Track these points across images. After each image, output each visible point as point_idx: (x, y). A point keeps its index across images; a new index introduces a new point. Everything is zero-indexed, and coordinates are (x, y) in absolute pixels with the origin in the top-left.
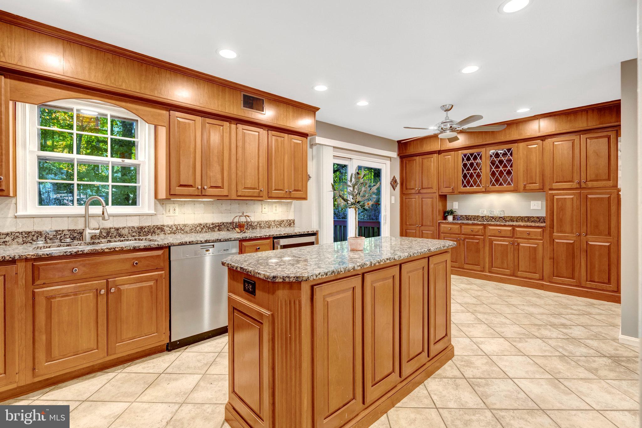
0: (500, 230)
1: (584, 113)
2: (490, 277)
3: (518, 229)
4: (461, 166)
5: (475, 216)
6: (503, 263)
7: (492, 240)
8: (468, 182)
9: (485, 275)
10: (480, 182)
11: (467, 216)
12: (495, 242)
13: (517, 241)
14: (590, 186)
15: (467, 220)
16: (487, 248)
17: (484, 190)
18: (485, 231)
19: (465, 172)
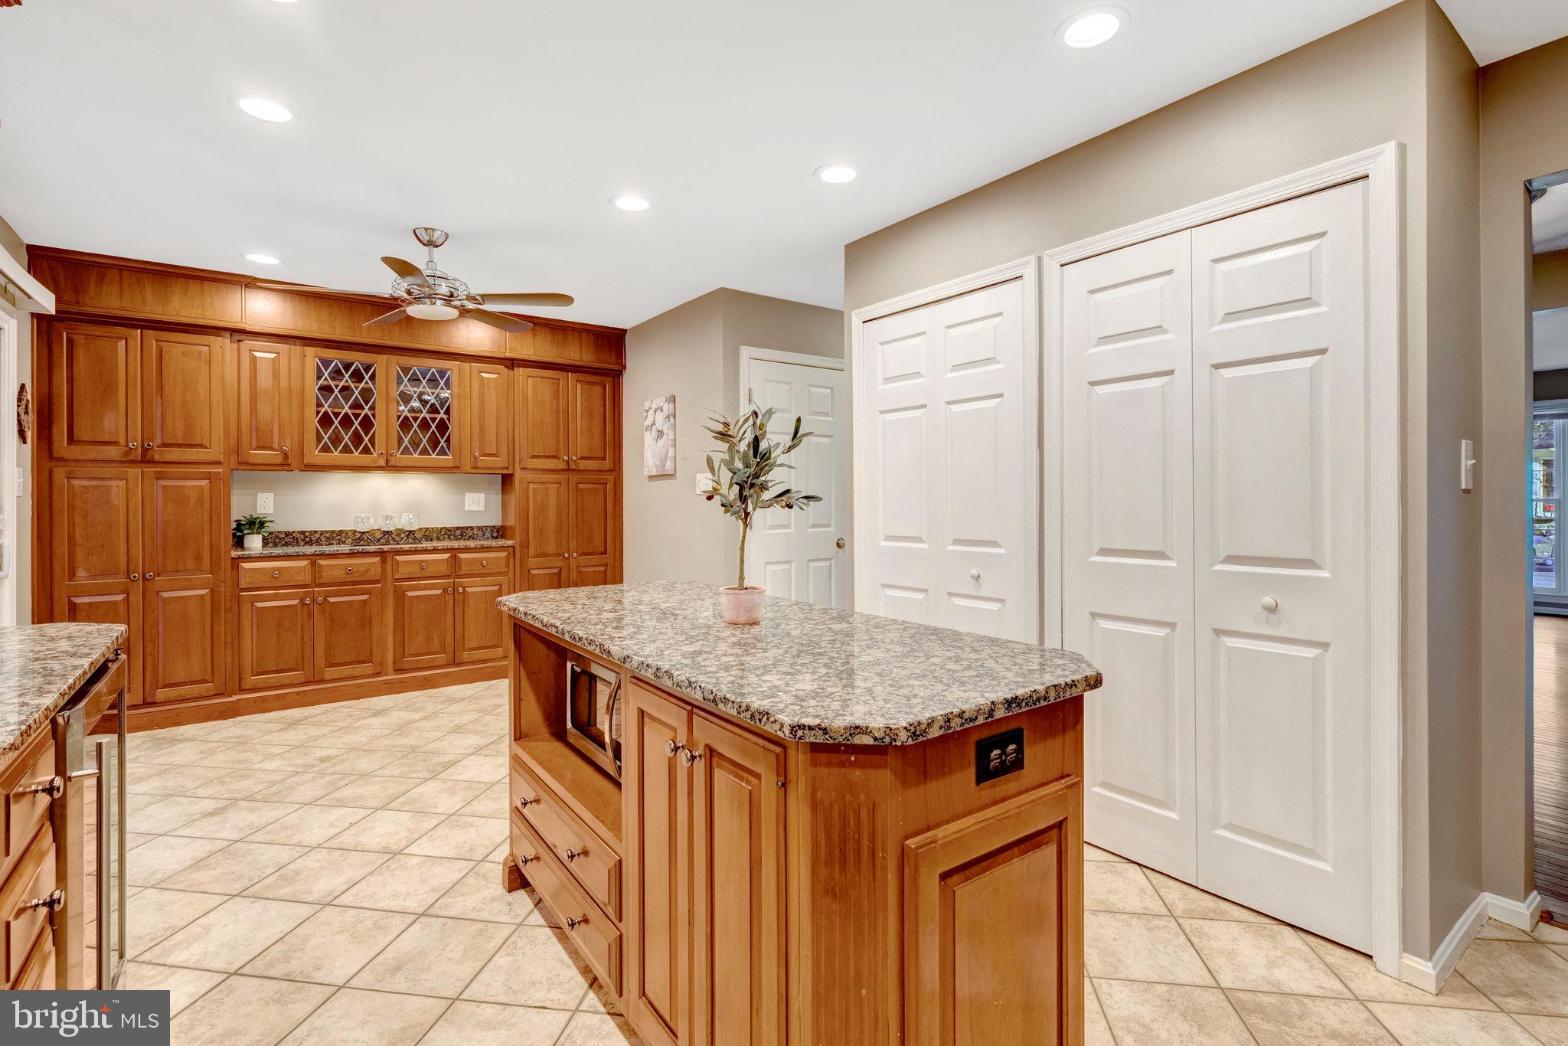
0: (423, 561)
1: (576, 333)
2: (400, 682)
3: (462, 556)
4: (312, 388)
5: (333, 532)
6: (429, 639)
7: (404, 588)
8: (336, 440)
9: (386, 682)
10: (372, 441)
11: (307, 534)
12: (410, 594)
13: (461, 585)
14: (581, 468)
15: (307, 543)
16: (390, 612)
17: (382, 463)
18: (384, 570)
19: (326, 407)
